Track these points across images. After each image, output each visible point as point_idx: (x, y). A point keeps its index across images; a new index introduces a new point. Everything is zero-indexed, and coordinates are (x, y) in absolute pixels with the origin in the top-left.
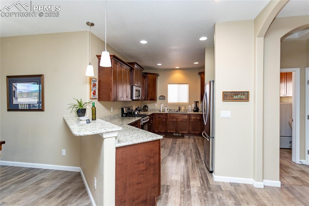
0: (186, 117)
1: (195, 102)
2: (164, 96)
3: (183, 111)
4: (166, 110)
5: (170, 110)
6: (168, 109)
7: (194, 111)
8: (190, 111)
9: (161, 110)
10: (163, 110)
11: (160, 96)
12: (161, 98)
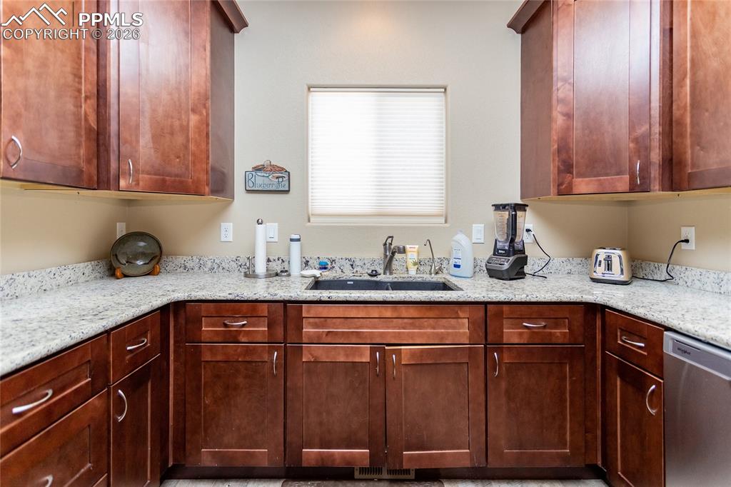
0: (460, 330)
1: (498, 207)
2: (282, 170)
3: (412, 272)
4: (295, 268)
5: (323, 267)
6: (312, 255)
7: (493, 274)
8: (467, 268)
9: (261, 268)
10: (277, 267)
11: (257, 169)
12: (261, 181)
